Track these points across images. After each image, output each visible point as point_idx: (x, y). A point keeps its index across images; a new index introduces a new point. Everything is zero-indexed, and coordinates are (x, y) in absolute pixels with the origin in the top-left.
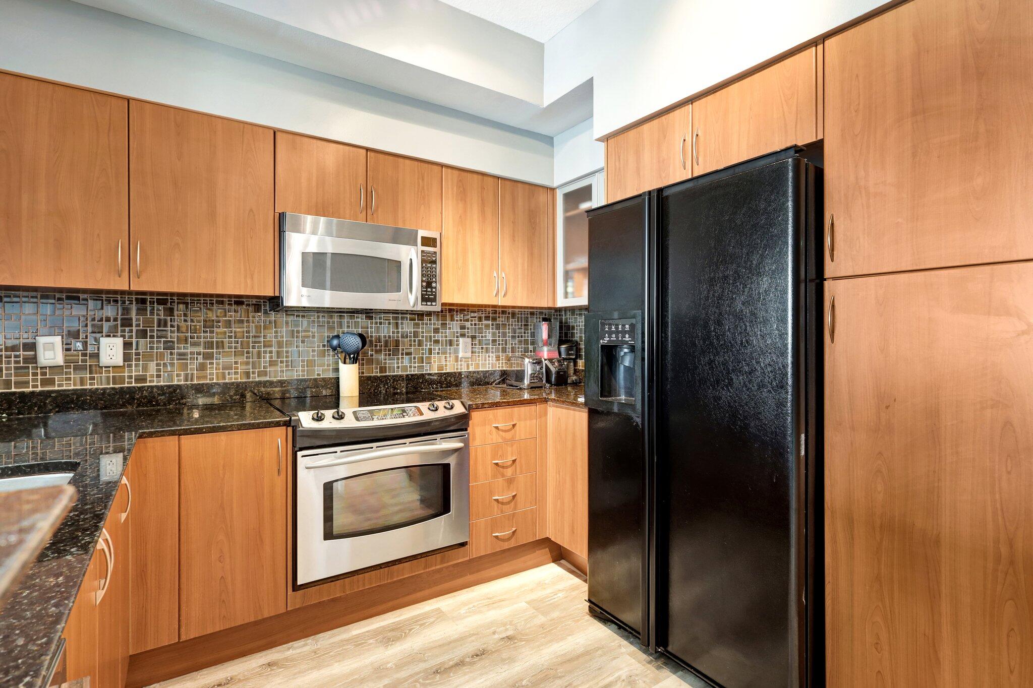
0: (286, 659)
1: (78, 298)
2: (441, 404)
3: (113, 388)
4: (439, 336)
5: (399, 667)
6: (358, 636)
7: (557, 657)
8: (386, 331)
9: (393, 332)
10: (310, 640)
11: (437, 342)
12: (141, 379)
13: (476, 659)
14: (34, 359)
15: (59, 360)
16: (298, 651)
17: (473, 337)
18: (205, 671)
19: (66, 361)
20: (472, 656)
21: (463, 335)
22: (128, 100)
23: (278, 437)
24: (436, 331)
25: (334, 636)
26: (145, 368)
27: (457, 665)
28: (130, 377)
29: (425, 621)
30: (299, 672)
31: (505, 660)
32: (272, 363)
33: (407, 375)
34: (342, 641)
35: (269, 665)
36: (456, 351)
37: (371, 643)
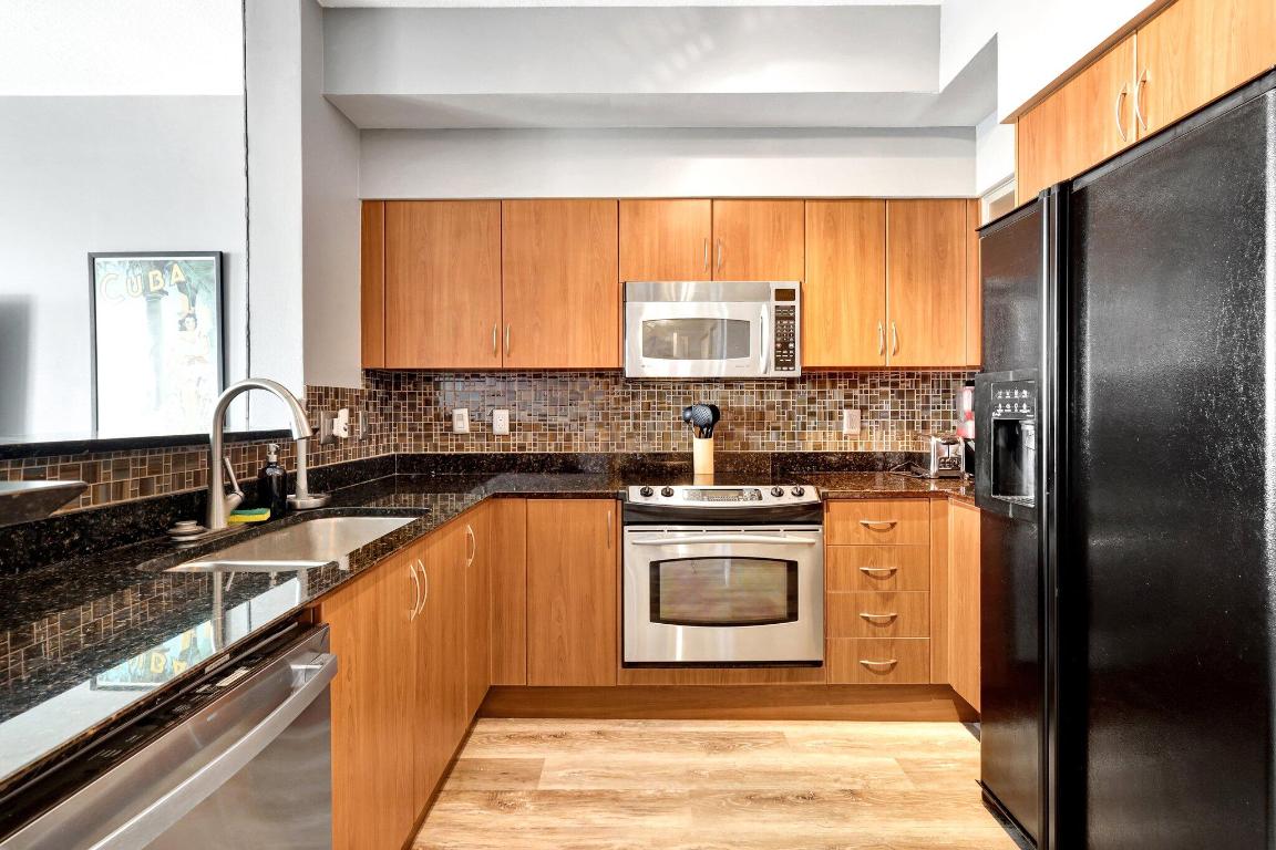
0: (615, 733)
1: (478, 376)
2: (788, 489)
3: (502, 454)
4: (815, 408)
5: (713, 777)
6: (686, 734)
7: (908, 838)
8: (748, 400)
9: (757, 403)
10: (640, 723)
11: (812, 414)
12: (522, 447)
13: (801, 801)
14: (450, 428)
15: (467, 429)
16: (627, 729)
17: (863, 409)
18: (548, 721)
19: (472, 430)
20: (798, 797)
21: (848, 406)
22: (501, 200)
23: (607, 509)
24: (812, 401)
25: (663, 726)
26: (525, 438)
27: (776, 799)
28: (514, 445)
29: (760, 741)
30: (621, 749)
31: (836, 815)
32: (630, 436)
33: (773, 454)
34: (669, 733)
35: (599, 733)
36: (840, 426)
37: (695, 745)
